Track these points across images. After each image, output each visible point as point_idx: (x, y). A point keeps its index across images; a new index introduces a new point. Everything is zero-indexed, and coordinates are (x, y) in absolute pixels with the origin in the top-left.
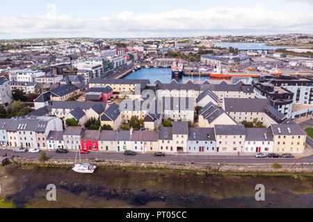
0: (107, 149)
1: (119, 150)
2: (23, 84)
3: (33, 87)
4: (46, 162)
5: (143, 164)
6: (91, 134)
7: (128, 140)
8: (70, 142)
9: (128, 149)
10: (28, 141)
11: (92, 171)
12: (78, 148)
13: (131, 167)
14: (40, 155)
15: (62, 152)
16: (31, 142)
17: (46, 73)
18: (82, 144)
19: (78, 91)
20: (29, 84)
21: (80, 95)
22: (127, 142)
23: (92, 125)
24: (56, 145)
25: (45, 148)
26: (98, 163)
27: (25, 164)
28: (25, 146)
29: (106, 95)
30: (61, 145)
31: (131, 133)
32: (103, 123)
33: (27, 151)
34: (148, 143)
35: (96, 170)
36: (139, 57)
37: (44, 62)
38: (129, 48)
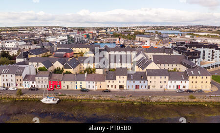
0: (68, 88)
1: (76, 88)
2: (9, 49)
3: (16, 51)
4: (21, 97)
5: (94, 97)
6: (56, 77)
7: (84, 81)
8: (41, 82)
9: (83, 87)
10: (9, 82)
11: (56, 102)
12: (46, 87)
13: (85, 99)
14: (17, 91)
15: (34, 89)
16: (11, 83)
17: (27, 42)
18: (50, 85)
19: (49, 53)
20: (13, 49)
21: (50, 55)
22: (82, 82)
23: (58, 71)
24: (29, 84)
25: (21, 87)
26: (61, 97)
27: (5, 98)
28: (6, 86)
29: (68, 54)
30: (33, 85)
31: (86, 76)
32: (65, 70)
33: (7, 89)
34: (98, 83)
35: (58, 102)
36: (93, 37)
37: (26, 37)
38: (86, 31)
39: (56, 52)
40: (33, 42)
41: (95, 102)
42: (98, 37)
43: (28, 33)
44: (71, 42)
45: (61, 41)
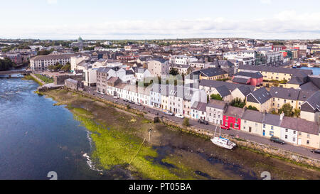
0: (250, 131)
1: (264, 134)
2: (179, 66)
3: (186, 69)
4: (188, 128)
5: (294, 157)
6: (234, 111)
7: (277, 125)
8: (212, 115)
9: (275, 135)
10: (176, 106)
11: (230, 148)
12: (219, 123)
13: (277, 156)
14: (184, 120)
15: (203, 123)
16: (178, 108)
17: (199, 59)
18: (224, 119)
19: (226, 76)
20: (183, 66)
21: (227, 79)
22: (275, 127)
23: (236, 103)
24: (198, 115)
25: (188, 116)
26: (238, 142)
27: (171, 126)
28: (173, 110)
29: (255, 80)
30: (203, 116)
31: (281, 118)
32: (248, 104)
33: (173, 115)
35: (234, 148)
36: (299, 56)
37: (198, 53)
38: (287, 46)
39: (236, 75)
40: (206, 59)
41: (295, 166)
42: (308, 56)
43: (202, 47)
44: (260, 62)
45: (244, 59)
